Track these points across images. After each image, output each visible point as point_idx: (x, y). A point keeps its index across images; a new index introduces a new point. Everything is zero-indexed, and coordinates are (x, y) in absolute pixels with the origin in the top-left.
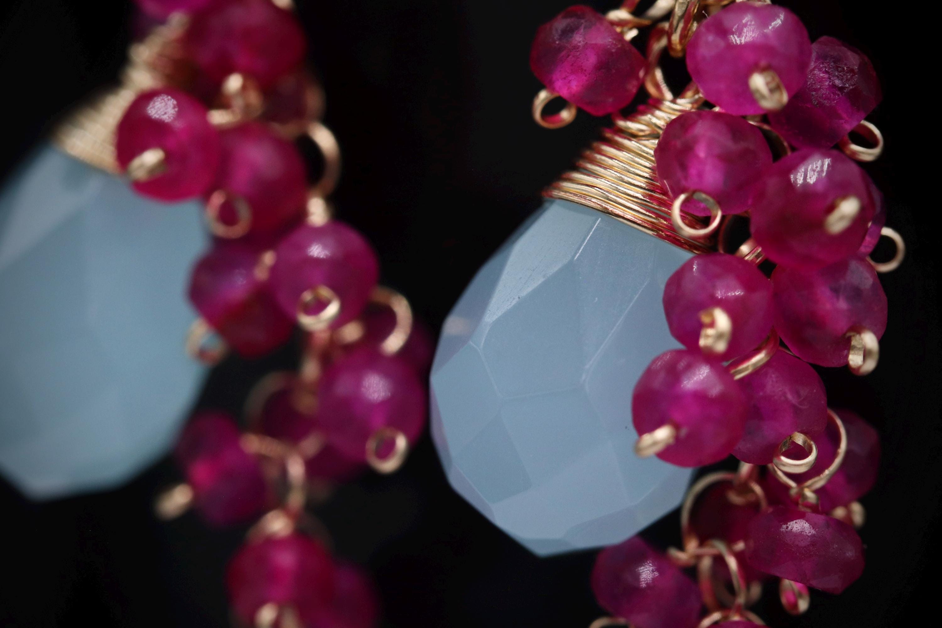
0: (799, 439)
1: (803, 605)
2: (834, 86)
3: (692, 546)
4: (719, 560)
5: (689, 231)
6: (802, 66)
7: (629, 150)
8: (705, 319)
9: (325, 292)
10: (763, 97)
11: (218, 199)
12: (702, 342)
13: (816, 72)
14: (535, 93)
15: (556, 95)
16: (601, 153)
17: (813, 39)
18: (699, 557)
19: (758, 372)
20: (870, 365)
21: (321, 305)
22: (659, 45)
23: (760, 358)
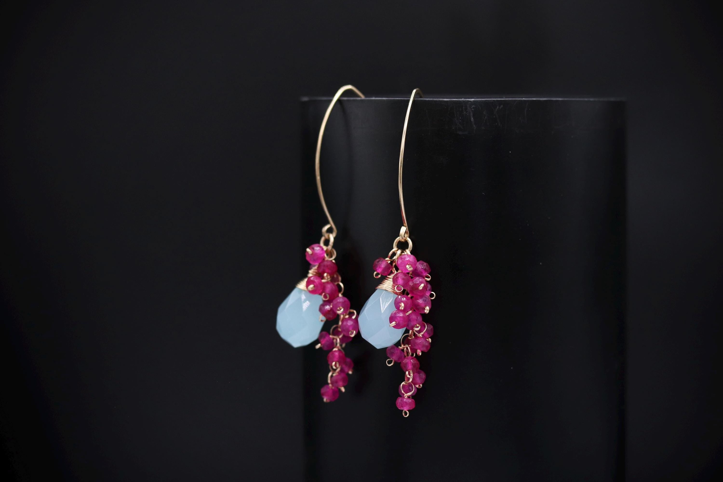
0: (418, 325)
1: (420, 354)
2: (422, 268)
3: (403, 346)
4: (407, 348)
5: (398, 291)
6: (415, 264)
7: (389, 280)
8: (400, 305)
9: (341, 307)
10: (408, 269)
11: (323, 294)
12: (400, 308)
13: (419, 266)
14: (374, 272)
15: (377, 272)
16: (385, 281)
17: (418, 261)
18: (404, 348)
19: (410, 314)
20: (428, 312)
21: (340, 309)
22: (394, 264)
23: (410, 312)
